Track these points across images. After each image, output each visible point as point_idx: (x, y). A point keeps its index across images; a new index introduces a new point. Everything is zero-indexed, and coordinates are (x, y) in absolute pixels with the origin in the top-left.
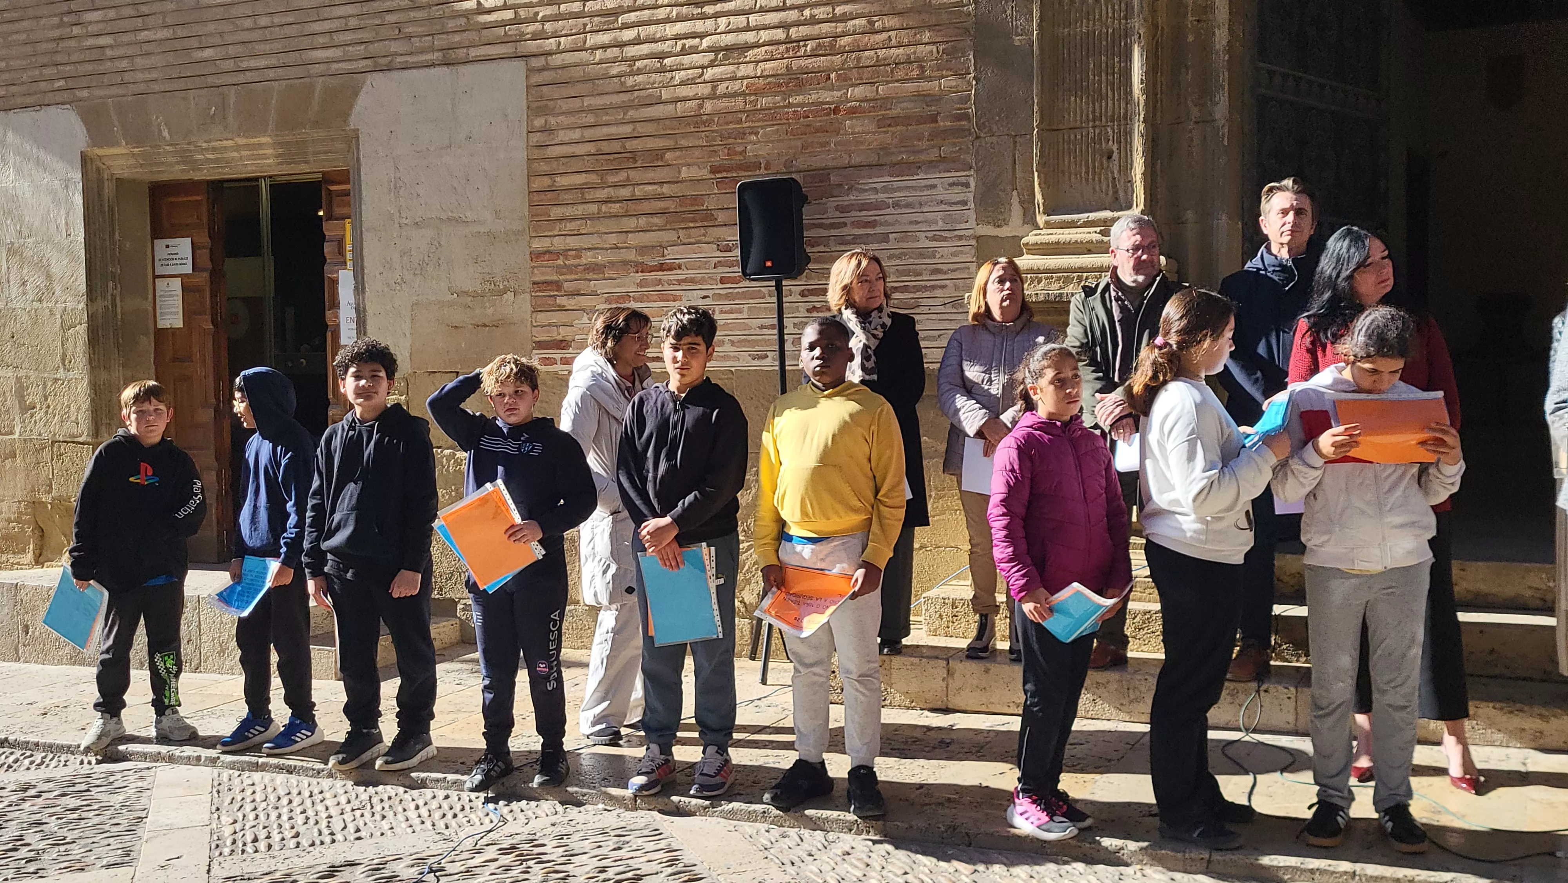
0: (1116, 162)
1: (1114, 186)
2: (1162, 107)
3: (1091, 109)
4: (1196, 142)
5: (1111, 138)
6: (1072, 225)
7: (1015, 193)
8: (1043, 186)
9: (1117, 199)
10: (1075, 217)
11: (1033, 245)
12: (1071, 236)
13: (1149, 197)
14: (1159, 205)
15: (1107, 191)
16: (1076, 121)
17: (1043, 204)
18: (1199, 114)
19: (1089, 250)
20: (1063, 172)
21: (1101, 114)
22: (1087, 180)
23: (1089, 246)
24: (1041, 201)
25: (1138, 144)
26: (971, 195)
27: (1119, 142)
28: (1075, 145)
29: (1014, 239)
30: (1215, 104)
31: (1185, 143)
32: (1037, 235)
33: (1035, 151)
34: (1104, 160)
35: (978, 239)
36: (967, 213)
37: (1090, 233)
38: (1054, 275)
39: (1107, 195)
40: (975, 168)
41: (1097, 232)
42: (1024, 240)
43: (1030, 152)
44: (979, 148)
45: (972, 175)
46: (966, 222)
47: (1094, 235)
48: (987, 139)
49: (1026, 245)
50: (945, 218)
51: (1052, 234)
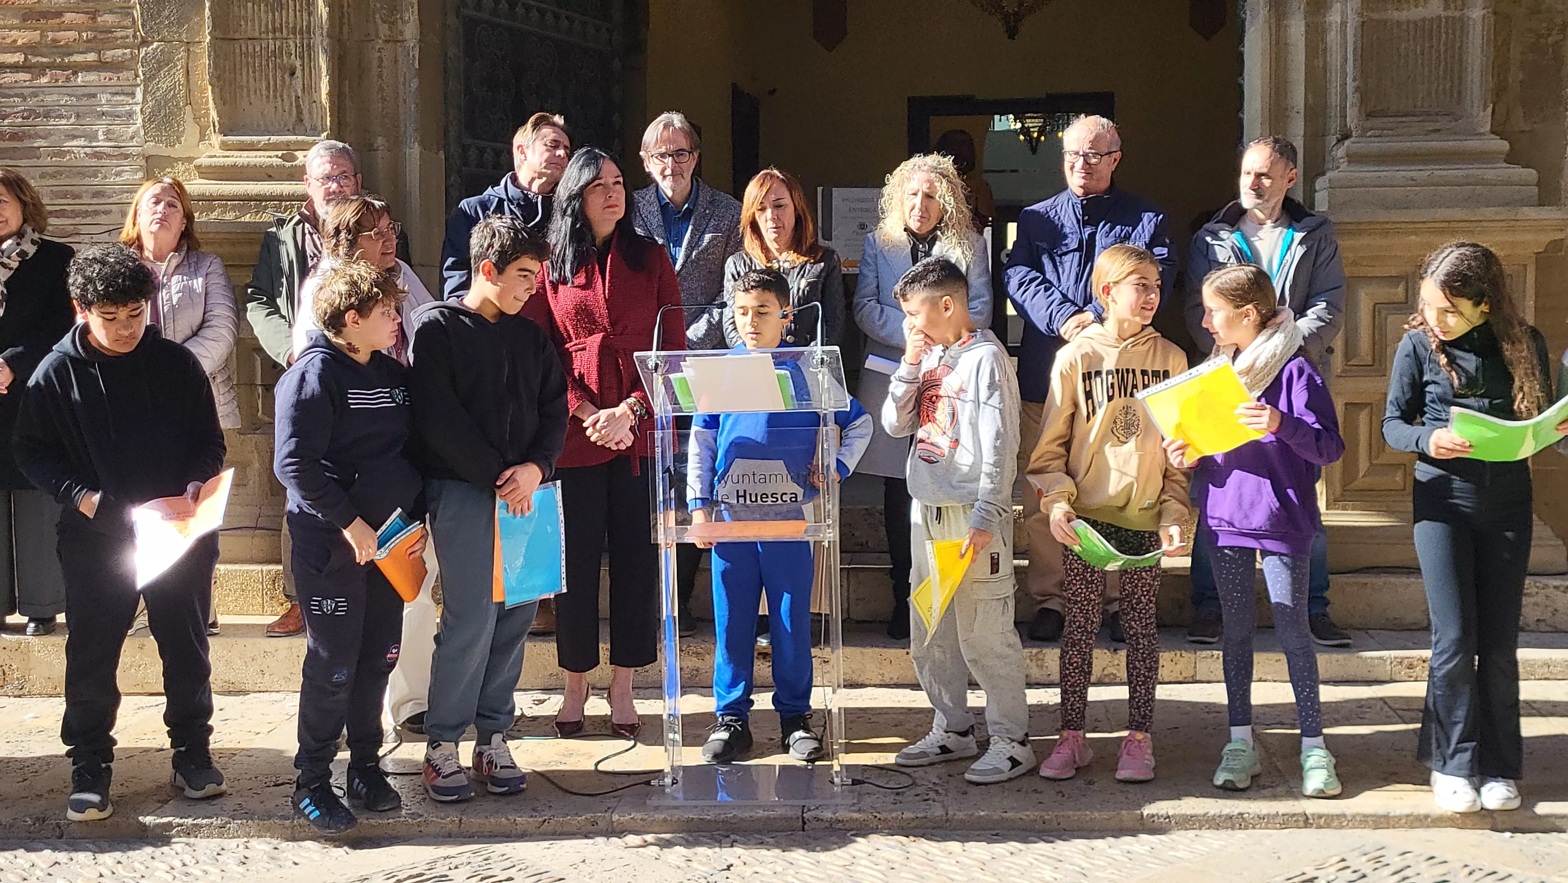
0: (300, 80)
1: (298, 106)
2: (349, 21)
3: (270, 19)
4: (385, 63)
5: (293, 52)
6: (252, 147)
7: (188, 108)
8: (217, 99)
9: (302, 121)
10: (255, 138)
11: (206, 167)
12: (249, 159)
13: (336, 120)
14: (349, 126)
15: (291, 110)
16: (254, 30)
17: (219, 122)
18: (388, 33)
19: (267, 176)
20: (241, 87)
21: (281, 25)
22: (268, 97)
23: (270, 172)
24: (216, 119)
25: (323, 62)
26: (138, 108)
27: (302, 58)
28: (254, 57)
29: (190, 160)
30: (405, 22)
31: (375, 63)
32: (210, 157)
33: (207, 62)
34: (287, 77)
35: (147, 158)
36: (133, 129)
37: (270, 157)
38: (229, 203)
39: (290, 114)
40: (142, 78)
41: (277, 156)
42: (197, 162)
43: (204, 61)
44: (146, 54)
45: (138, 85)
46: (132, 138)
47: (275, 159)
48: (155, 44)
49: (198, 167)
50: (107, 133)
51: (228, 157)
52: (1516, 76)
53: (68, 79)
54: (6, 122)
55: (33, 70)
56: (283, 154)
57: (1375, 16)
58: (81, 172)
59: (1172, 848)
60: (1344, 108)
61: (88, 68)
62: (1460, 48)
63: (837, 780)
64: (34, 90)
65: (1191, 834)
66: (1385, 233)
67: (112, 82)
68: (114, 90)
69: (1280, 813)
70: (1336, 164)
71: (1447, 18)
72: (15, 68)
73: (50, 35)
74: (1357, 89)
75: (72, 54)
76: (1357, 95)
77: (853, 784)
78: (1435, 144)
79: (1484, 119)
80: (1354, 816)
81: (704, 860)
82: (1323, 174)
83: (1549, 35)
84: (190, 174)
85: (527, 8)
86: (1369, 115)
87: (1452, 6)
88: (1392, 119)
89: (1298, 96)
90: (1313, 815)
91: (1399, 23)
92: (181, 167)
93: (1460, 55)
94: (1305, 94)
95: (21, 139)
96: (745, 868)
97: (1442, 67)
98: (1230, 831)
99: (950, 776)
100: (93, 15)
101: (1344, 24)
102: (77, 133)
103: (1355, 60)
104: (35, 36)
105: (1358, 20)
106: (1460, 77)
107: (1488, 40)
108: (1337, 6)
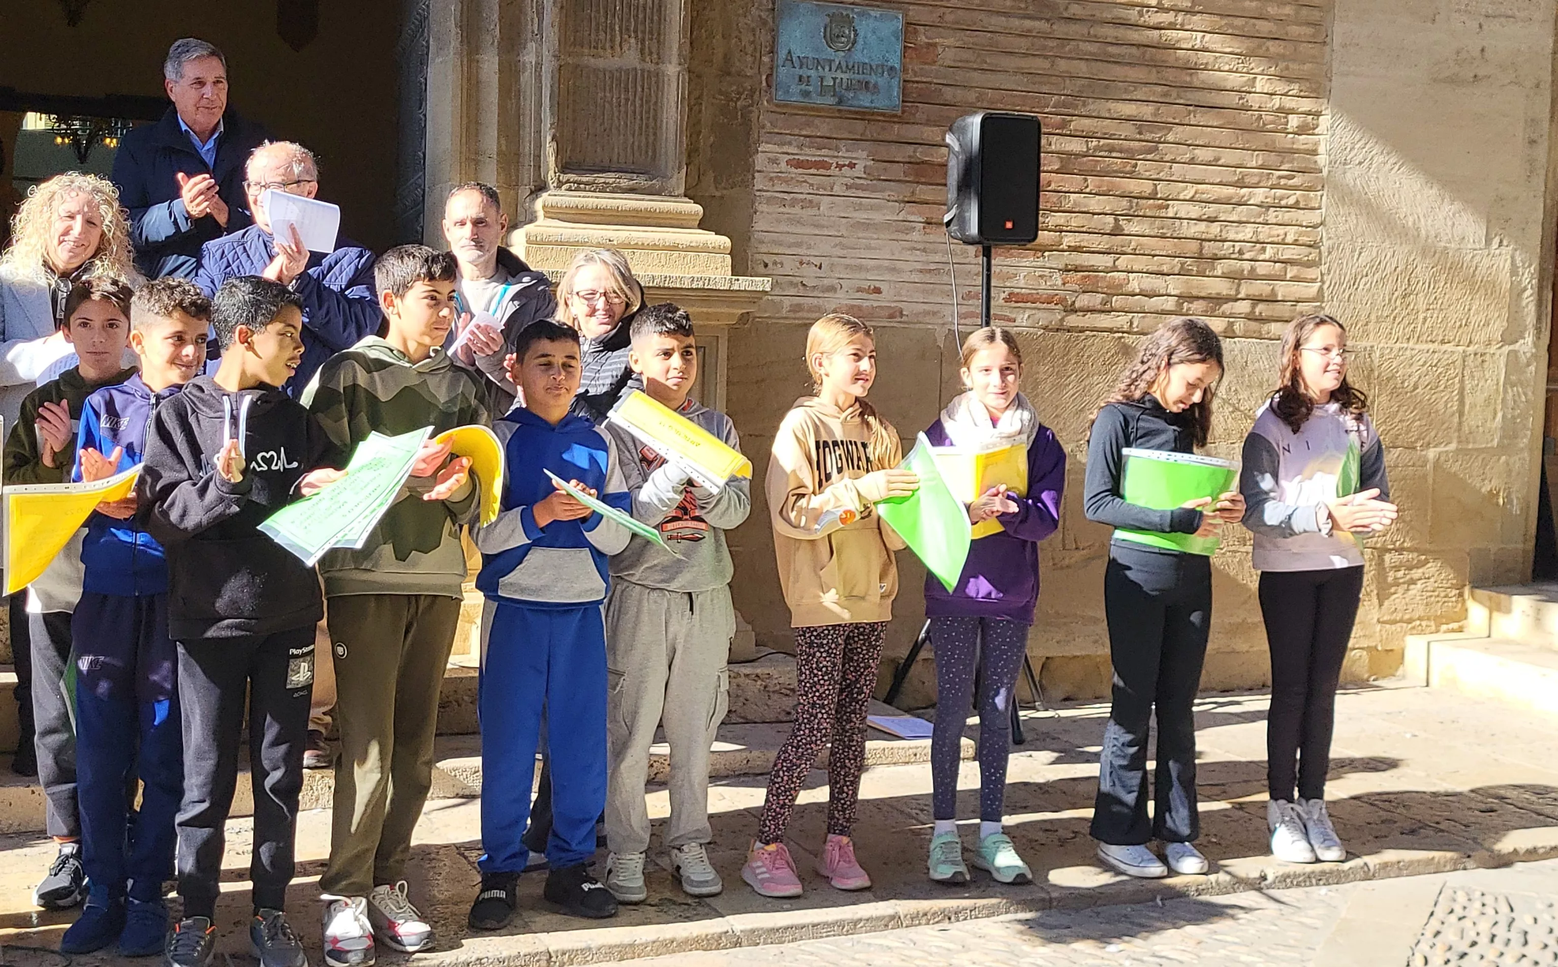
57: (571, 60)
60: (538, 157)
62: (656, 103)
70: (532, 217)
71: (642, 70)
74: (555, 138)
76: (555, 145)
78: (630, 203)
79: (678, 178)
82: (518, 227)
83: (738, 99)
86: (567, 167)
87: (648, 59)
88: (590, 174)
89: (491, 140)
91: (595, 71)
93: (656, 111)
94: (498, 138)
97: (638, 121)
101: (539, 65)
103: (551, 106)
105: (555, 64)
106: (655, 134)
107: (683, 98)
108: (532, 46)
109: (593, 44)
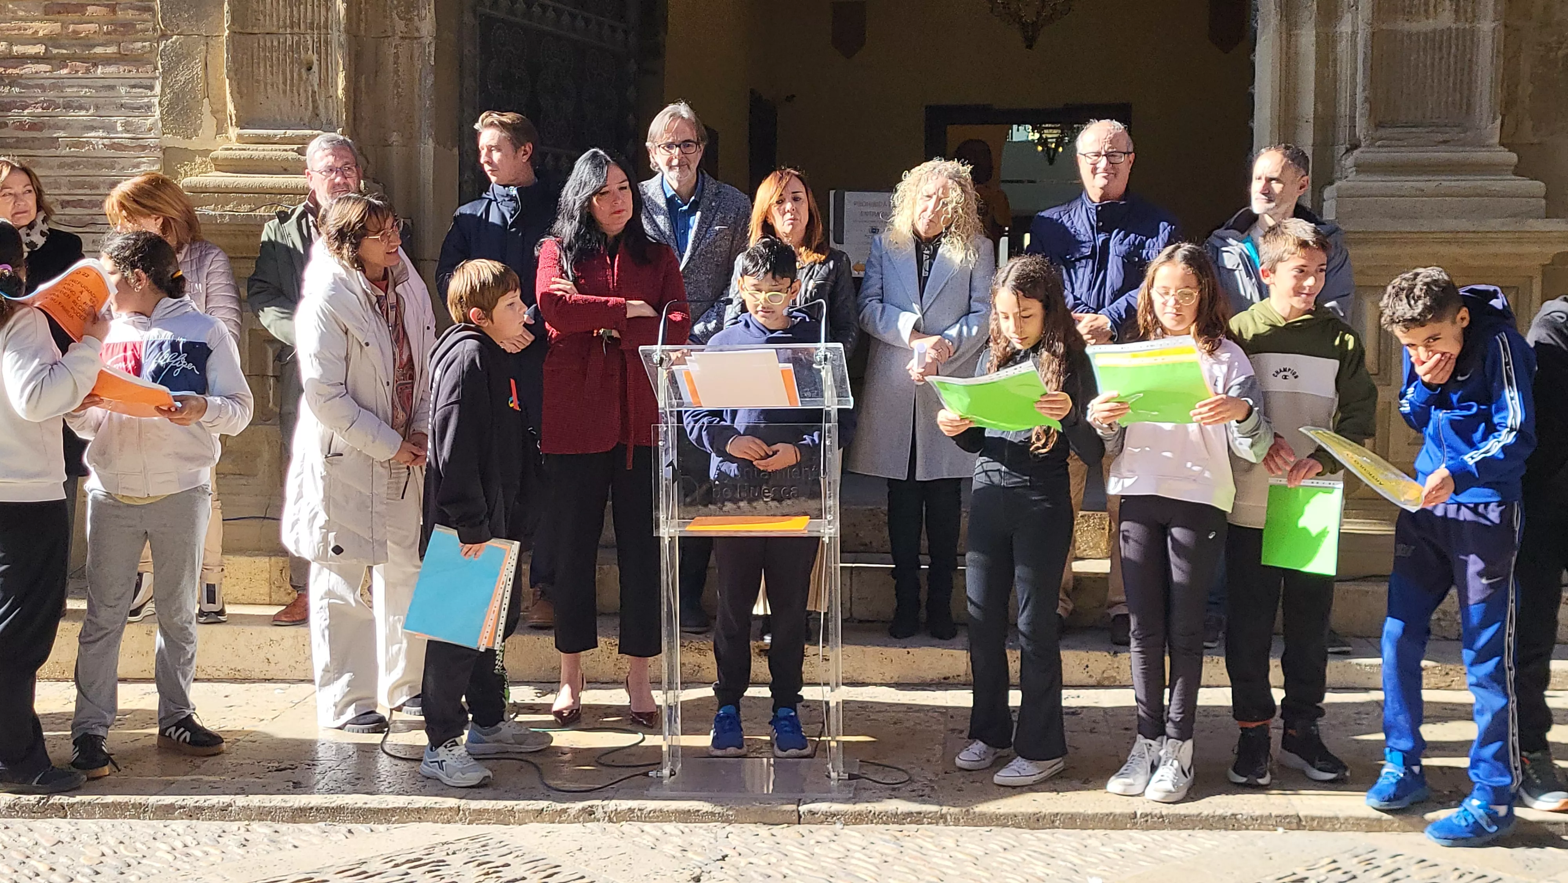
0: (317, 75)
1: (314, 101)
2: (366, 18)
3: (288, 14)
4: (402, 60)
5: (310, 47)
6: (268, 141)
7: (206, 101)
8: (235, 92)
9: (317, 115)
10: (271, 132)
11: (222, 160)
12: (266, 153)
13: (351, 116)
14: (364, 124)
15: (307, 104)
16: (272, 25)
17: (236, 116)
18: (405, 30)
19: (285, 170)
20: (258, 81)
21: (299, 20)
22: (285, 92)
23: (285, 165)
24: (233, 112)
25: (339, 58)
26: (156, 101)
27: (319, 54)
28: (271, 52)
29: (205, 153)
30: (421, 19)
31: (391, 59)
32: (227, 149)
33: (226, 55)
34: (303, 71)
35: (165, 150)
36: (151, 121)
37: (286, 150)
38: (244, 195)
39: (306, 109)
40: (161, 70)
41: (293, 150)
42: (213, 154)
43: (222, 56)
44: (165, 47)
45: (157, 78)
46: (150, 130)
47: (290, 153)
48: (175, 37)
49: (214, 160)
50: (126, 125)
51: (244, 150)
52: (1526, 89)
53: (88, 71)
54: (26, 112)
55: (53, 61)
56: (298, 148)
57: (1384, 27)
58: (98, 163)
59: (1165, 847)
60: (1353, 118)
61: (107, 61)
62: (1470, 60)
63: (834, 775)
64: (53, 81)
65: (1184, 833)
66: (1392, 242)
67: (131, 75)
68: (133, 82)
69: (1273, 815)
70: (1345, 174)
71: (1457, 29)
72: (36, 59)
73: (71, 27)
74: (1366, 99)
75: (94, 46)
76: (1367, 105)
77: (849, 779)
78: (1443, 155)
79: (1493, 130)
80: (1347, 819)
81: (699, 850)
82: (1331, 183)
83: (1559, 48)
84: (206, 166)
85: (544, 7)
86: (1379, 125)
88: (1400, 130)
89: (1308, 106)
90: (1306, 817)
91: (1410, 35)
92: (198, 160)
93: (1470, 67)
94: (1315, 102)
95: (41, 130)
96: (739, 859)
97: (1451, 79)
98: (1223, 832)
99: (946, 773)
100: (113, 9)
101: (1354, 33)
102: (95, 124)
103: (1364, 70)
104: (56, 27)
105: (1369, 30)
106: (1470, 89)
107: (1498, 52)
108: (1348, 17)
109: (1407, 9)
